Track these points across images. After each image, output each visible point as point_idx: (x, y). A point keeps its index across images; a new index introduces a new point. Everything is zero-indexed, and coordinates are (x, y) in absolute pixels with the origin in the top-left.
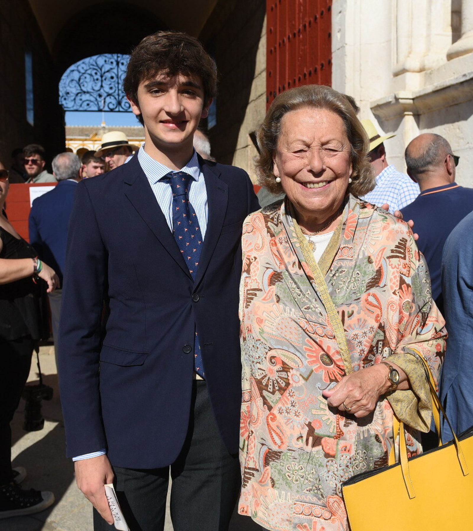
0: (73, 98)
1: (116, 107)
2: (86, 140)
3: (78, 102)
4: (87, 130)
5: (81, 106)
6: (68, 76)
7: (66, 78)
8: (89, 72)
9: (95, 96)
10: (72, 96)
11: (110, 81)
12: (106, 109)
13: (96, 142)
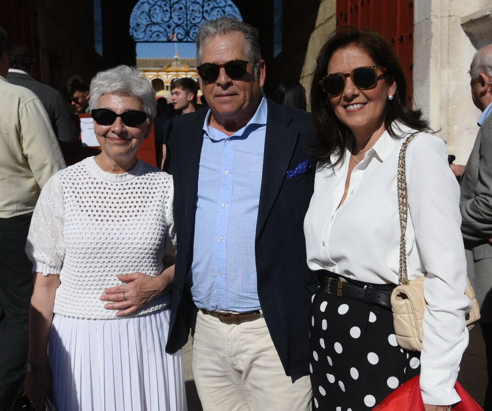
0: (143, 29)
1: (184, 38)
2: (160, 71)
3: (148, 33)
4: (161, 61)
5: (151, 37)
6: (138, 8)
7: (137, 10)
8: (159, 3)
9: (164, 27)
10: (143, 28)
11: (179, 12)
12: (175, 39)
13: (170, 73)
